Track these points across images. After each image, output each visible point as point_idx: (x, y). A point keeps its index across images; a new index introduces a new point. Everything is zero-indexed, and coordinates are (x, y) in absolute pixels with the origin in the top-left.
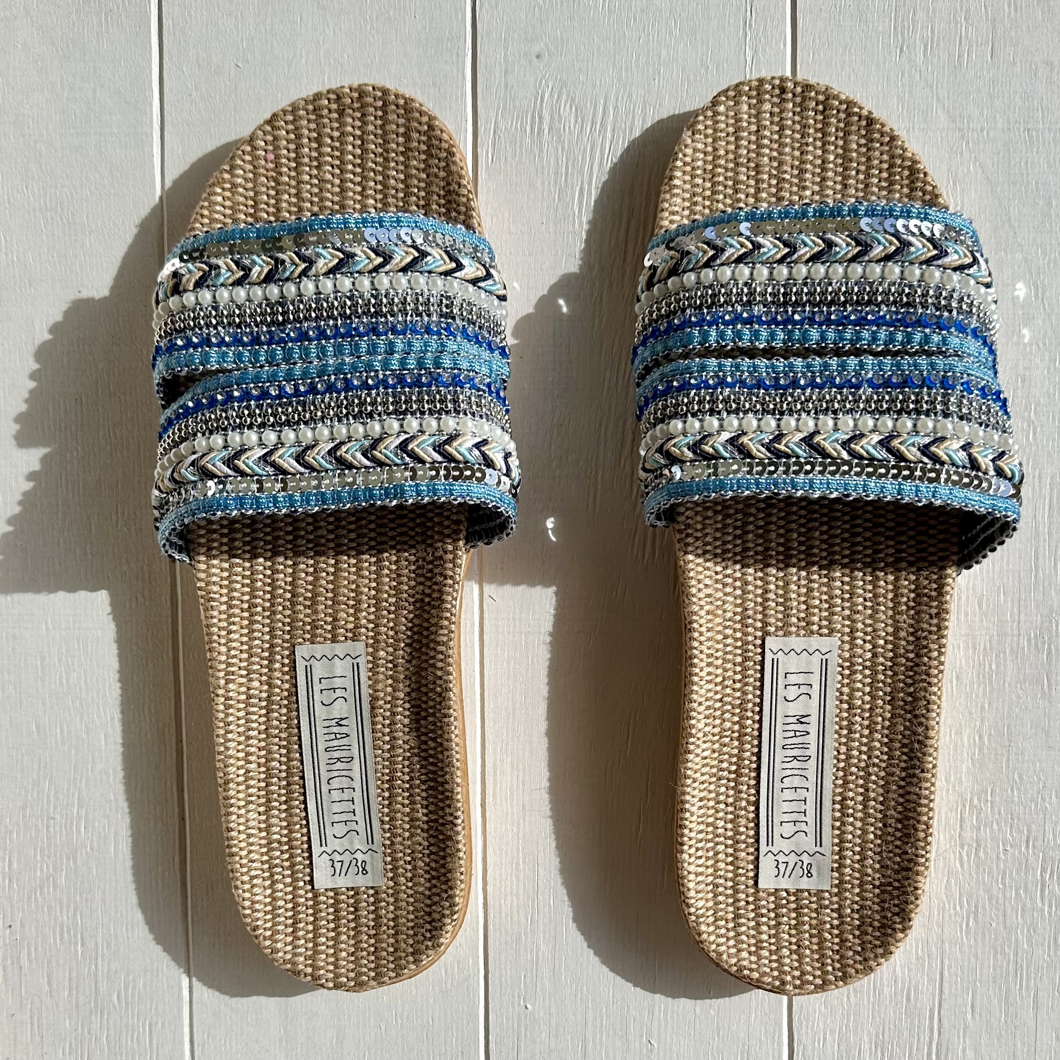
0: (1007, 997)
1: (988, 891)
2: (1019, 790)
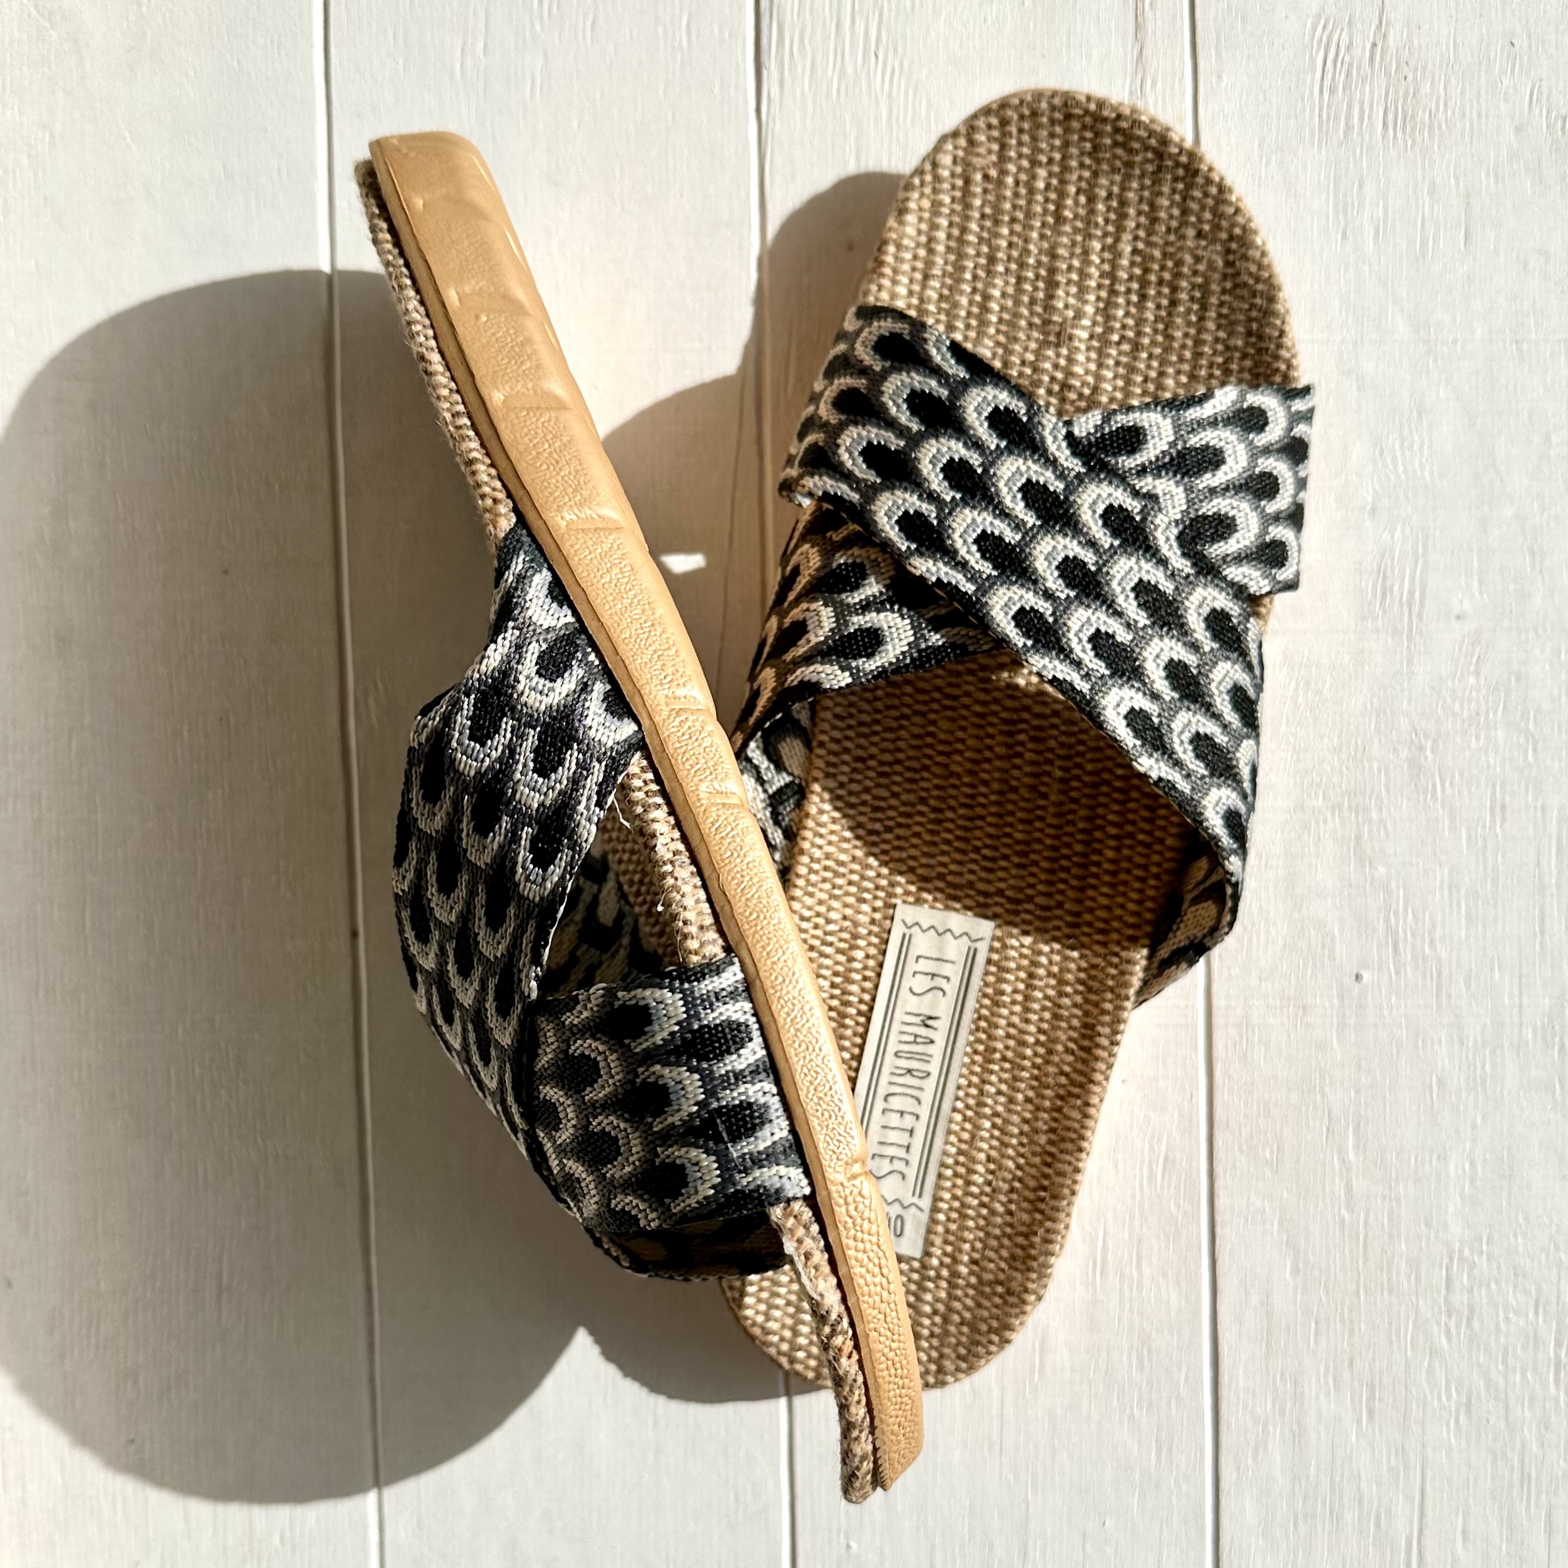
0: (1510, 1518)
1: (1484, 1375)
2: (1524, 1236)
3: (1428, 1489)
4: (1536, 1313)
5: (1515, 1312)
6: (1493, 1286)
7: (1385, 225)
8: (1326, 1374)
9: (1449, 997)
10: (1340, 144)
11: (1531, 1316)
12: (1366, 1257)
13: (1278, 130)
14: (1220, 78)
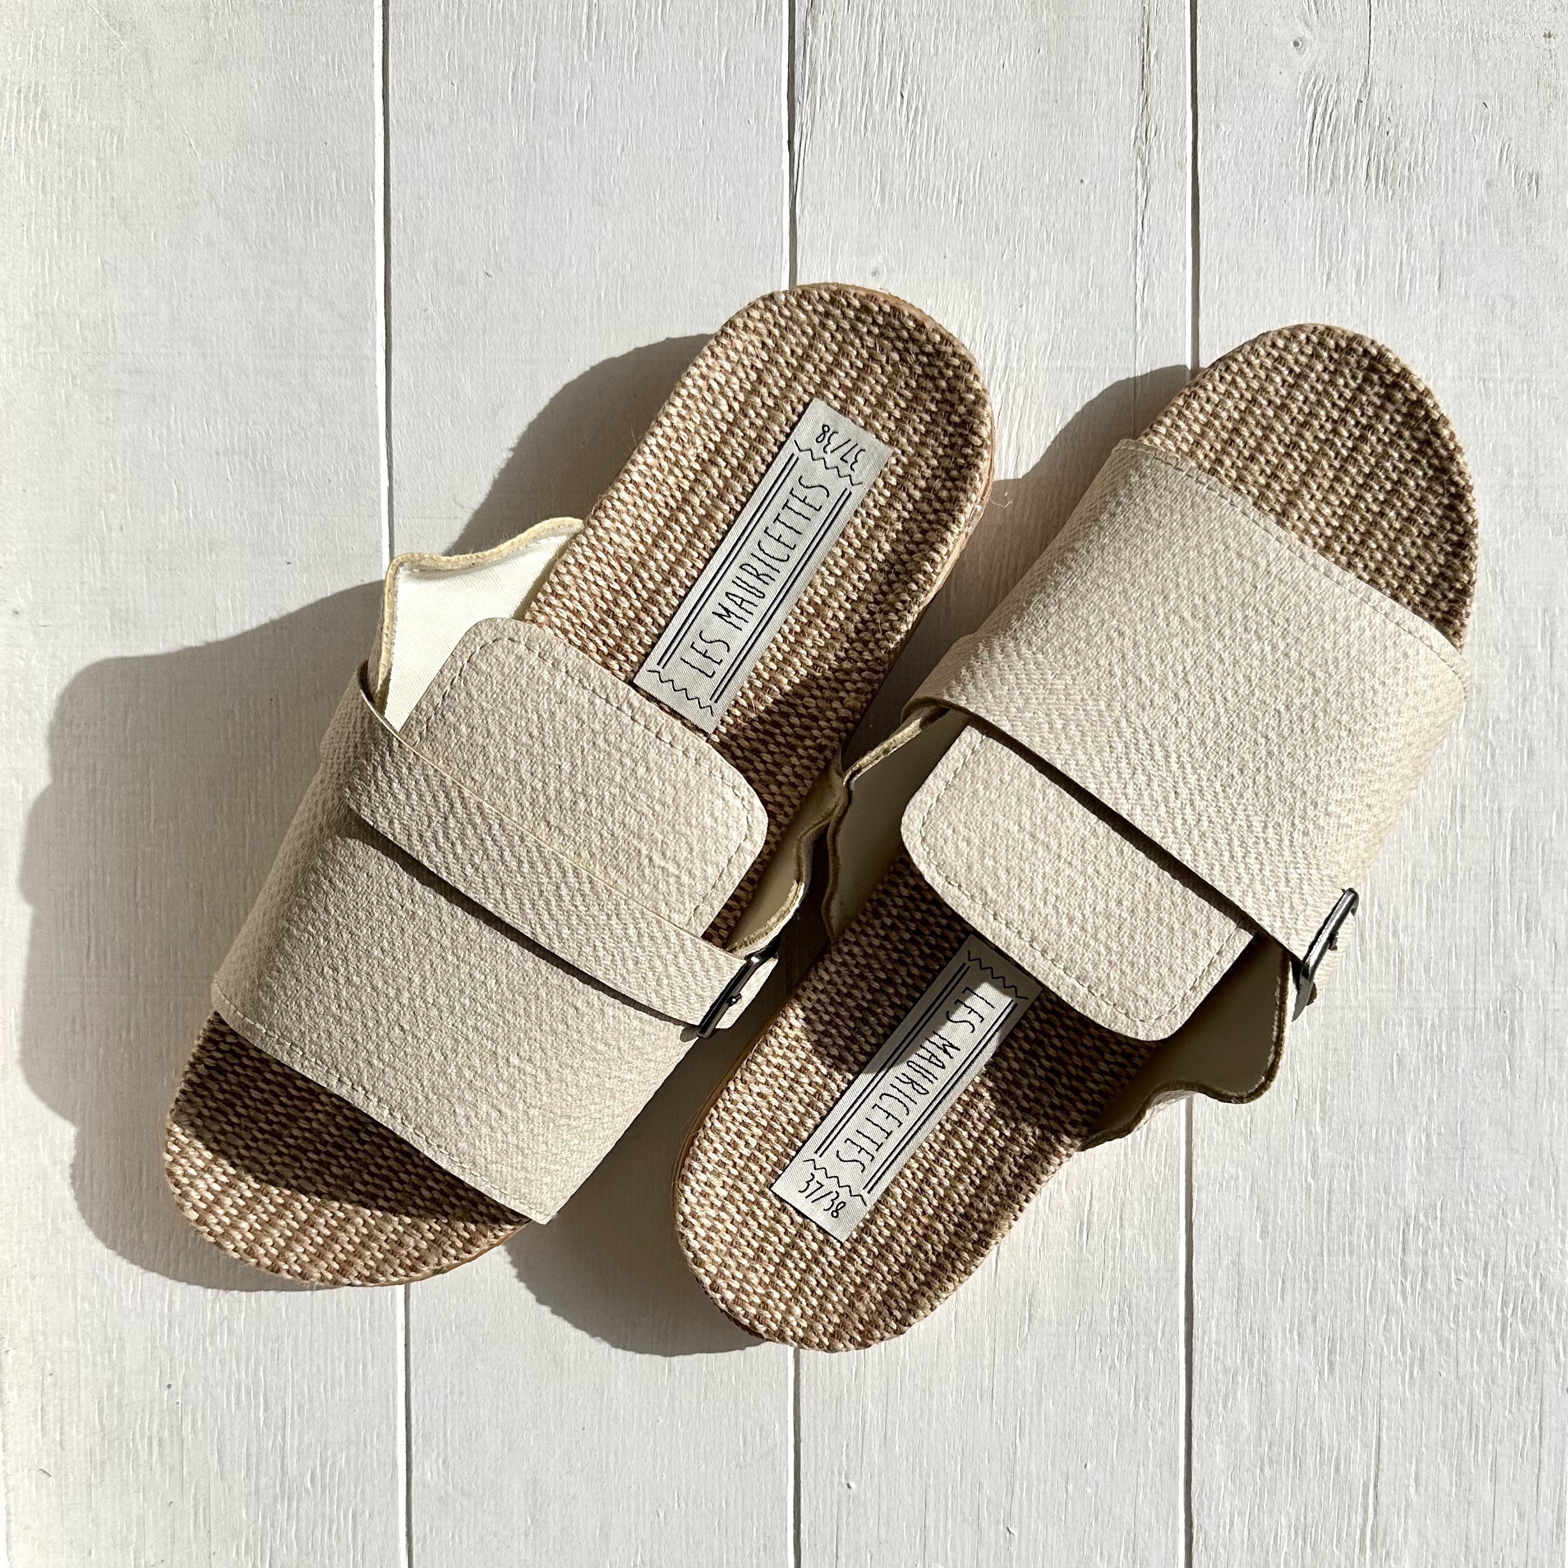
0: (1459, 1465)
1: (1438, 1333)
2: (1475, 1203)
3: (1384, 1437)
4: (1485, 1275)
5: (1466, 1275)
6: (1446, 1250)
7: (1366, 268)
8: (1291, 1331)
9: (1410, 982)
10: (1327, 192)
11: (1480, 1278)
12: (1329, 1222)
13: (1271, 176)
14: (1218, 127)
